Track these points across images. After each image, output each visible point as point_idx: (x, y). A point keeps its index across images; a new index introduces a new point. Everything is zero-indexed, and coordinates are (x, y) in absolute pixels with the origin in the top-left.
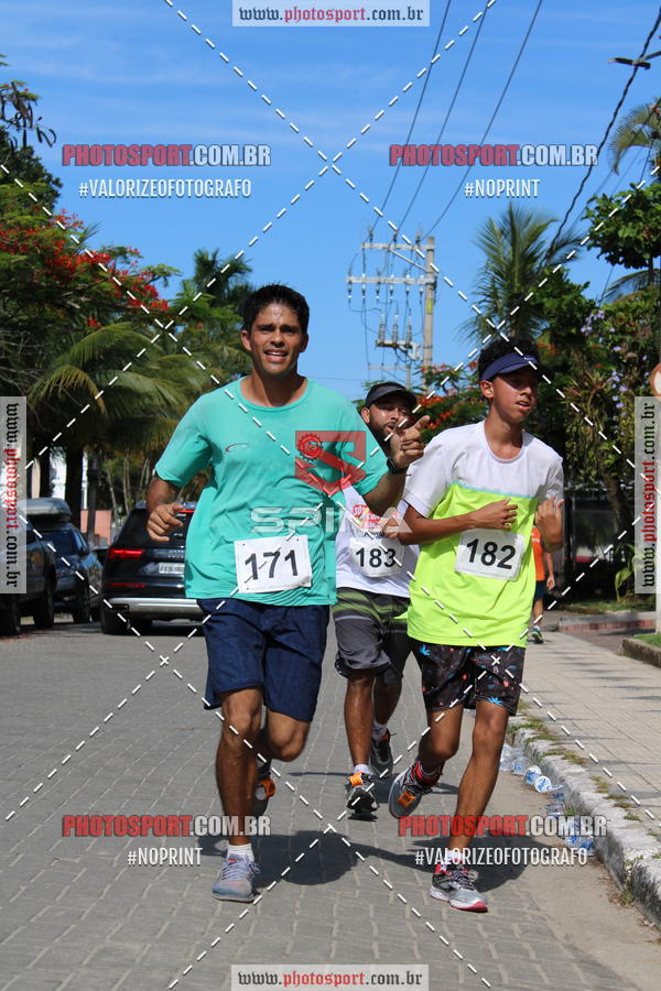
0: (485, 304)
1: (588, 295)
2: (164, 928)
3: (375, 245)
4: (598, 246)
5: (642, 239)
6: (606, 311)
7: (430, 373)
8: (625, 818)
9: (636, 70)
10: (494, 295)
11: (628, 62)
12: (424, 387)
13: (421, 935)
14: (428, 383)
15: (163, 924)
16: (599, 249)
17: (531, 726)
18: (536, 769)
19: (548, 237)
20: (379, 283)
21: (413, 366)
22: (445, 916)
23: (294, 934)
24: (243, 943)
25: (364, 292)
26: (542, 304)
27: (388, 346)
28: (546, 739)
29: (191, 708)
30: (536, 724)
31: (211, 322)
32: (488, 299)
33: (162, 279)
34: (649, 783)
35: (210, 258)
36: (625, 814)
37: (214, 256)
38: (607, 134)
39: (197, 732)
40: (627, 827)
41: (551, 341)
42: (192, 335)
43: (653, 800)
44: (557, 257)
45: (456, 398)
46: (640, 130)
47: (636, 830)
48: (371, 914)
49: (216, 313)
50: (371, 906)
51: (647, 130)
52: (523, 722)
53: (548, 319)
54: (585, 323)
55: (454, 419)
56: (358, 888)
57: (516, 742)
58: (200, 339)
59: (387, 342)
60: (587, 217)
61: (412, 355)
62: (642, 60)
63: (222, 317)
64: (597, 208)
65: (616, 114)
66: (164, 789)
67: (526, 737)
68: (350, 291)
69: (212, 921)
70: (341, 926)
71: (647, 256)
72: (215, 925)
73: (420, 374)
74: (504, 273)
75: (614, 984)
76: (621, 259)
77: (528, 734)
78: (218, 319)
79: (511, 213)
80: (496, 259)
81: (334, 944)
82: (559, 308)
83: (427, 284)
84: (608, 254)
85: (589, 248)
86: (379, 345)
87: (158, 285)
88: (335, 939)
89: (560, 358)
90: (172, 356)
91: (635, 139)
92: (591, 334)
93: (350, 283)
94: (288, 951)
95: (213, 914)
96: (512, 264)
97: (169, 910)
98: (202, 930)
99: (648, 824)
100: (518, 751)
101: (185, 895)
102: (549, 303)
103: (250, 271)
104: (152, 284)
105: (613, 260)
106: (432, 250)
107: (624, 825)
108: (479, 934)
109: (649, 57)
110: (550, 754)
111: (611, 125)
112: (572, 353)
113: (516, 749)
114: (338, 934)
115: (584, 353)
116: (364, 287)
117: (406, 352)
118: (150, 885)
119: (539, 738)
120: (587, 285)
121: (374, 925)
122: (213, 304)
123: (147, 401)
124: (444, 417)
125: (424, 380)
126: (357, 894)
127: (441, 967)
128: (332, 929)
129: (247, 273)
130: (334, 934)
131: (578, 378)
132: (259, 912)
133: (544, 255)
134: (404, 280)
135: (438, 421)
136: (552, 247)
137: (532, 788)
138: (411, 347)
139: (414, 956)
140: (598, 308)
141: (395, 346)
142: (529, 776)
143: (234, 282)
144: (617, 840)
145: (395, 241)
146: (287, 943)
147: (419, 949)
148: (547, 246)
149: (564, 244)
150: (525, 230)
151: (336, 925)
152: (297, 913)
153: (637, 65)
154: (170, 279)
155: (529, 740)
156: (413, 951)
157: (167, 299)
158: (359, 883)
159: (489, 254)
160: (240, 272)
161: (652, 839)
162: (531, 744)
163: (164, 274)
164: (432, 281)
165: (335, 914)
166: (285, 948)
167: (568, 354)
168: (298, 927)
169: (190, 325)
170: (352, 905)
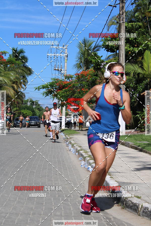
0: (79, 60)
1: (102, 59)
2: (5, 204)
3: (54, 47)
4: (104, 47)
5: (114, 46)
6: (106, 62)
7: (66, 76)
8: (110, 178)
9: (113, 8)
10: (81, 59)
11: (112, 6)
12: (65, 79)
13: (64, 205)
14: (66, 78)
15: (4, 203)
16: (105, 48)
17: (89, 157)
18: (90, 167)
19: (93, 46)
20: (54, 55)
21: (62, 75)
22: (69, 200)
23: (35, 205)
24: (23, 207)
25: (51, 58)
26: (92, 61)
27: (57, 70)
28: (92, 160)
29: (11, 153)
30: (90, 156)
31: (15, 64)
32: (79, 59)
33: (4, 54)
34: (115, 170)
35: (16, 49)
36: (110, 177)
37: (17, 49)
38: (107, 22)
39: (12, 158)
40: (110, 180)
41: (94, 69)
42: (11, 67)
43: (116, 173)
44: (95, 50)
45: (72, 82)
46: (114, 21)
47: (112, 180)
48: (52, 200)
49: (17, 62)
50: (52, 198)
51: (116, 21)
52: (87, 156)
53: (93, 64)
54: (101, 65)
55: (72, 87)
56: (49, 194)
57: (85, 160)
58: (13, 68)
59: (56, 69)
60: (102, 41)
61: (62, 72)
62: (115, 5)
63: (18, 63)
64: (104, 39)
65: (108, 18)
66: (5, 172)
67: (88, 159)
68: (48, 57)
69: (16, 202)
70: (45, 203)
71: (115, 50)
72: (16, 203)
73: (64, 77)
74: (83, 54)
75: (107, 215)
76: (110, 51)
77: (88, 158)
78: (17, 63)
79: (84, 40)
80: (81, 50)
81: (44, 207)
82: (96, 62)
83: (65, 56)
84: (107, 49)
85: (102, 48)
86: (54, 70)
87: (4, 55)
88: (44, 206)
89: (96, 73)
90: (7, 72)
91: (113, 23)
92: (103, 68)
93: (48, 55)
94: (33, 209)
95: (16, 200)
96: (85, 51)
97: (6, 200)
98: (13, 204)
99: (115, 179)
100: (86, 162)
101: (9, 196)
102: (93, 61)
103: (25, 52)
104: (2, 55)
105: (108, 51)
106: (67, 48)
107: (110, 179)
108: (77, 204)
109: (116, 5)
110: (93, 163)
111: (107, 20)
112: (99, 72)
113: (85, 162)
114: (45, 205)
115: (101, 72)
116: (51, 56)
117: (61, 71)
118: (1, 194)
119: (91, 159)
120: (102, 56)
121: (53, 202)
122: (16, 60)
123: (1, 82)
124: (69, 86)
125: (65, 78)
126: (49, 196)
127: (68, 212)
128: (43, 204)
129: (24, 53)
130: (44, 204)
131: (100, 78)
132: (27, 200)
133: (92, 49)
134: (60, 55)
135: (68, 87)
136: (94, 47)
137: (89, 171)
138: (62, 70)
139: (62, 209)
140: (104, 62)
141: (58, 70)
142: (88, 168)
143: (21, 55)
144: (108, 183)
145: (58, 46)
146: (33, 207)
147: (63, 208)
148: (93, 47)
149: (97, 47)
150: (88, 44)
151: (44, 203)
152: (35, 200)
153: (113, 7)
154: (6, 54)
155: (88, 160)
156: (62, 208)
157: (5, 59)
158: (49, 193)
159: (80, 49)
160: (23, 53)
161: (116, 182)
162: (89, 161)
163: (5, 53)
164: (67, 55)
165: (44, 200)
166: (32, 208)
167: (98, 72)
168: (36, 203)
169: (11, 65)
170: (48, 198)
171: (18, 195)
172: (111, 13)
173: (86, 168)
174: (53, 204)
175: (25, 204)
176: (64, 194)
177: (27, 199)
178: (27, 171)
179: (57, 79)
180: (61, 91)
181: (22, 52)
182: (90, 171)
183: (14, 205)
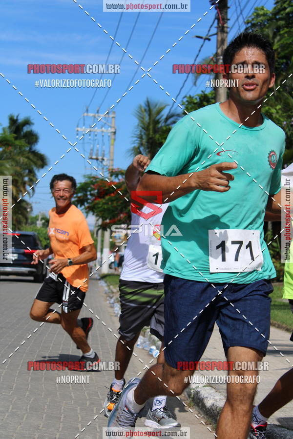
0: (137, 141)
3: (89, 114)
7: (112, 172)
9: (204, 41)
10: (141, 138)
11: (201, 38)
12: (110, 178)
14: (111, 176)
18: (154, 347)
19: (165, 113)
21: (105, 168)
23: (43, 420)
24: (20, 424)
27: (94, 159)
31: (15, 147)
32: (139, 139)
35: (15, 118)
37: (17, 117)
39: (4, 329)
42: (6, 152)
44: (169, 122)
48: (78, 411)
49: (17, 142)
50: (79, 408)
56: (73, 399)
57: (146, 335)
58: (10, 154)
59: (93, 157)
60: (182, 105)
61: (105, 163)
62: (207, 37)
63: (20, 144)
64: (187, 101)
68: (77, 134)
69: (7, 414)
70: (65, 417)
72: (8, 416)
73: (108, 172)
74: (146, 128)
78: (18, 145)
79: (148, 102)
80: (142, 122)
81: (61, 425)
83: (112, 132)
86: (90, 159)
93: (78, 131)
94: (41, 428)
95: (7, 411)
96: (149, 124)
106: (114, 117)
109: (210, 36)
113: (145, 338)
114: (63, 420)
116: (84, 133)
117: (102, 162)
121: (79, 416)
122: (16, 138)
125: (109, 175)
126: (72, 403)
128: (61, 418)
129: (32, 125)
130: (62, 420)
132: (28, 410)
133: (163, 121)
134: (101, 130)
135: (115, 193)
136: (167, 117)
137: (152, 356)
138: (104, 160)
141: (97, 159)
142: (151, 350)
143: (26, 129)
145: (98, 113)
146: (40, 424)
148: (165, 117)
149: (172, 116)
150: (155, 110)
151: (62, 416)
152: (45, 411)
153: (205, 39)
156: (96, 428)
158: (73, 397)
159: (139, 120)
160: (28, 125)
165: (62, 411)
168: (45, 417)
169: (5, 148)
170: (70, 407)
171: (12, 401)
172: (200, 51)
173: (147, 349)
174: (80, 419)
175: (24, 419)
176: (101, 400)
177: (30, 408)
178: (31, 354)
179: (94, 177)
180: (102, 199)
181: (27, 122)
182: (154, 355)
183: (3, 420)
